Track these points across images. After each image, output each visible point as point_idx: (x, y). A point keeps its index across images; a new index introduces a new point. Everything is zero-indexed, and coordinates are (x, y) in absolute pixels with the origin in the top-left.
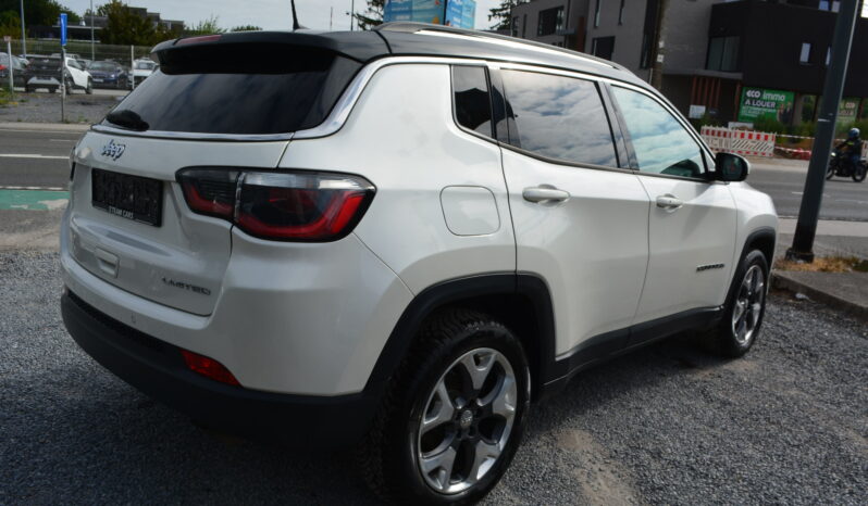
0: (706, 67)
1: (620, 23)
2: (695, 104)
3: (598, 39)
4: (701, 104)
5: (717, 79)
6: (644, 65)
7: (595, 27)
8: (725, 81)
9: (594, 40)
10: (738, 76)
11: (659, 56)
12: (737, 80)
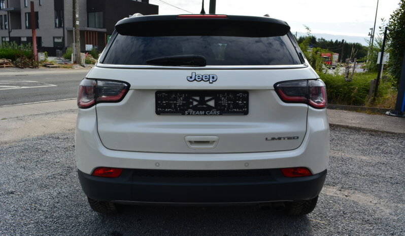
0: (88, 27)
1: (40, 5)
2: (87, 44)
3: (28, 13)
4: (90, 44)
5: (95, 32)
6: (57, 26)
7: (25, 7)
8: (99, 33)
9: (26, 13)
10: (104, 30)
11: (77, 22)
12: (105, 32)
